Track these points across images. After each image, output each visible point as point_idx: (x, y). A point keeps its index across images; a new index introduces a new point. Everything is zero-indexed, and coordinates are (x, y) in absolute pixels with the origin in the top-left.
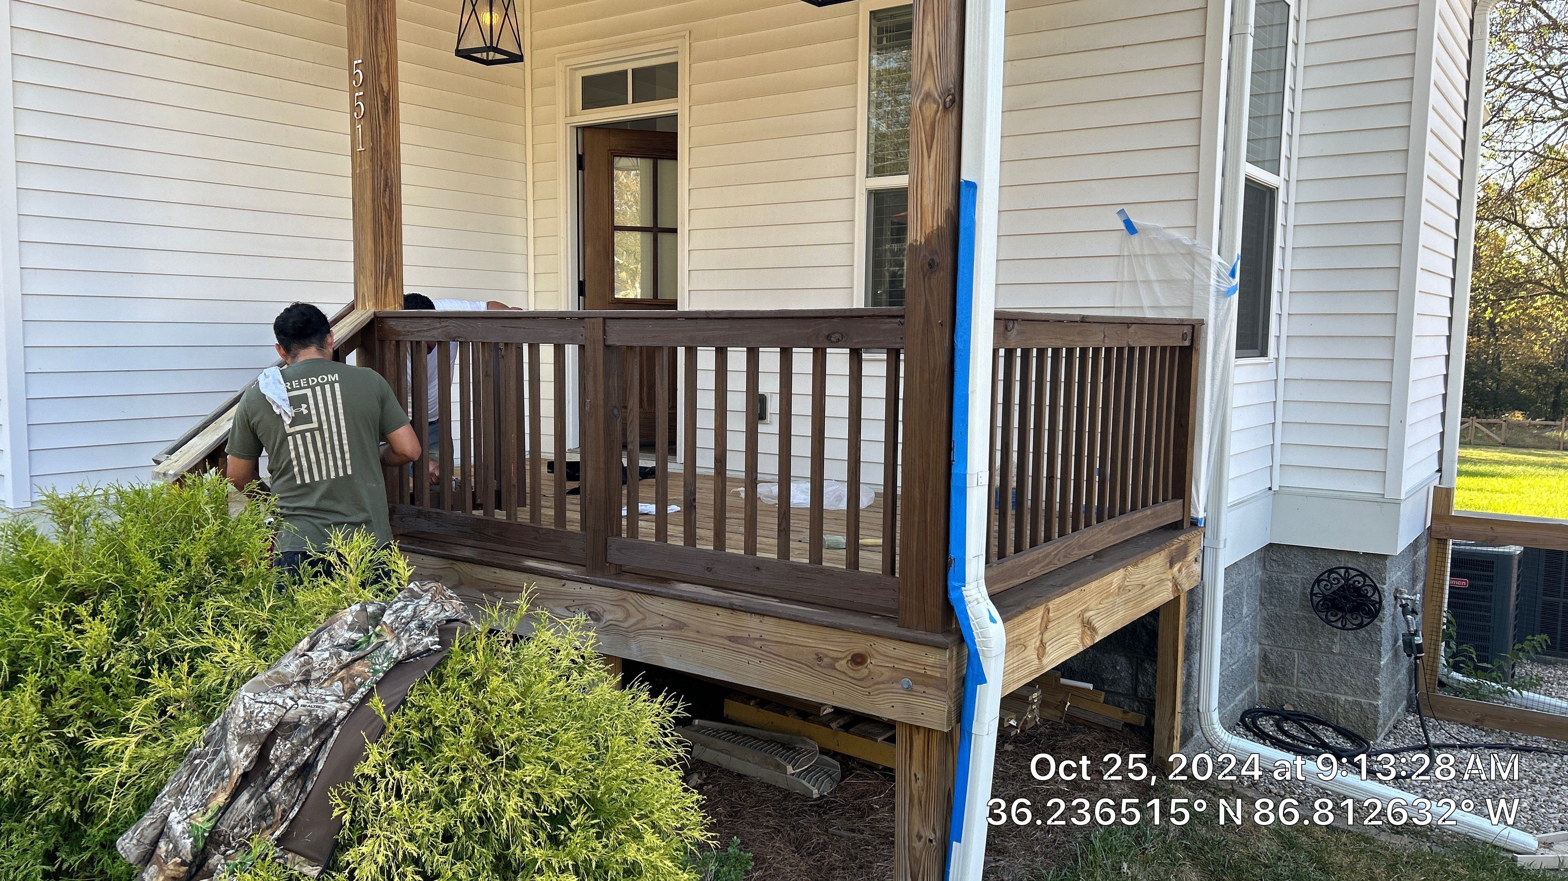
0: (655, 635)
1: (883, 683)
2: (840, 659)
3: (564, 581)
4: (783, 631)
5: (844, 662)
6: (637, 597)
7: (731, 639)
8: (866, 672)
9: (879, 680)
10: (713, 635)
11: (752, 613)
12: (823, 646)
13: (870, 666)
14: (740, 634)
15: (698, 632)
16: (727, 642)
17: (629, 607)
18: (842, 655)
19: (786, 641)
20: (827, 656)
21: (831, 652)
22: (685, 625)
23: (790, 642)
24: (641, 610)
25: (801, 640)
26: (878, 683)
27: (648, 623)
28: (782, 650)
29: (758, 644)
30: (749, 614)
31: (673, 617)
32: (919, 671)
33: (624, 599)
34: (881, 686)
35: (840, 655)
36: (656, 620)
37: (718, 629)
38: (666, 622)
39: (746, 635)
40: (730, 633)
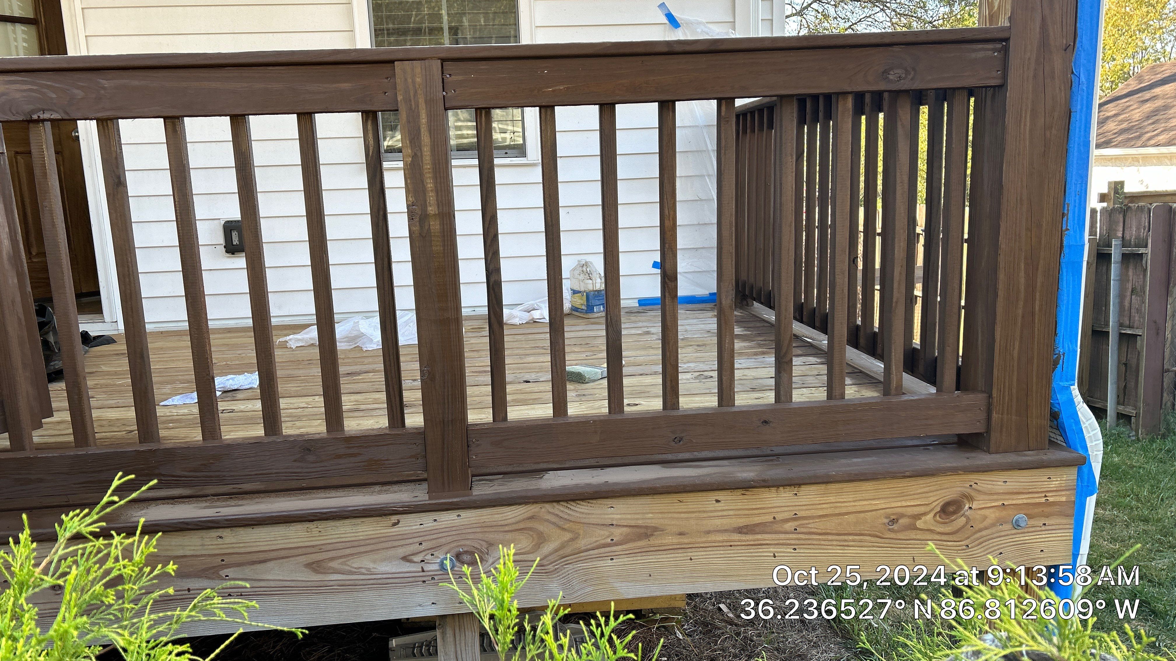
0: (600, 557)
1: (986, 528)
2: (925, 514)
3: (394, 519)
4: (832, 499)
5: (930, 516)
6: (559, 509)
7: (740, 530)
8: (963, 520)
9: (982, 526)
10: (708, 532)
11: (778, 486)
12: (897, 505)
13: (969, 513)
14: (757, 520)
15: (681, 534)
16: (736, 537)
17: (541, 528)
18: (927, 509)
19: (837, 511)
20: (902, 516)
21: (909, 509)
22: (655, 529)
23: (844, 510)
24: (566, 526)
25: (861, 505)
26: (980, 530)
27: (582, 543)
28: (830, 525)
29: (789, 526)
30: (773, 490)
31: (633, 523)
32: (1037, 501)
33: (531, 518)
34: (984, 533)
35: (922, 509)
36: (601, 535)
37: (718, 522)
38: (618, 533)
39: (769, 518)
40: (742, 522)
